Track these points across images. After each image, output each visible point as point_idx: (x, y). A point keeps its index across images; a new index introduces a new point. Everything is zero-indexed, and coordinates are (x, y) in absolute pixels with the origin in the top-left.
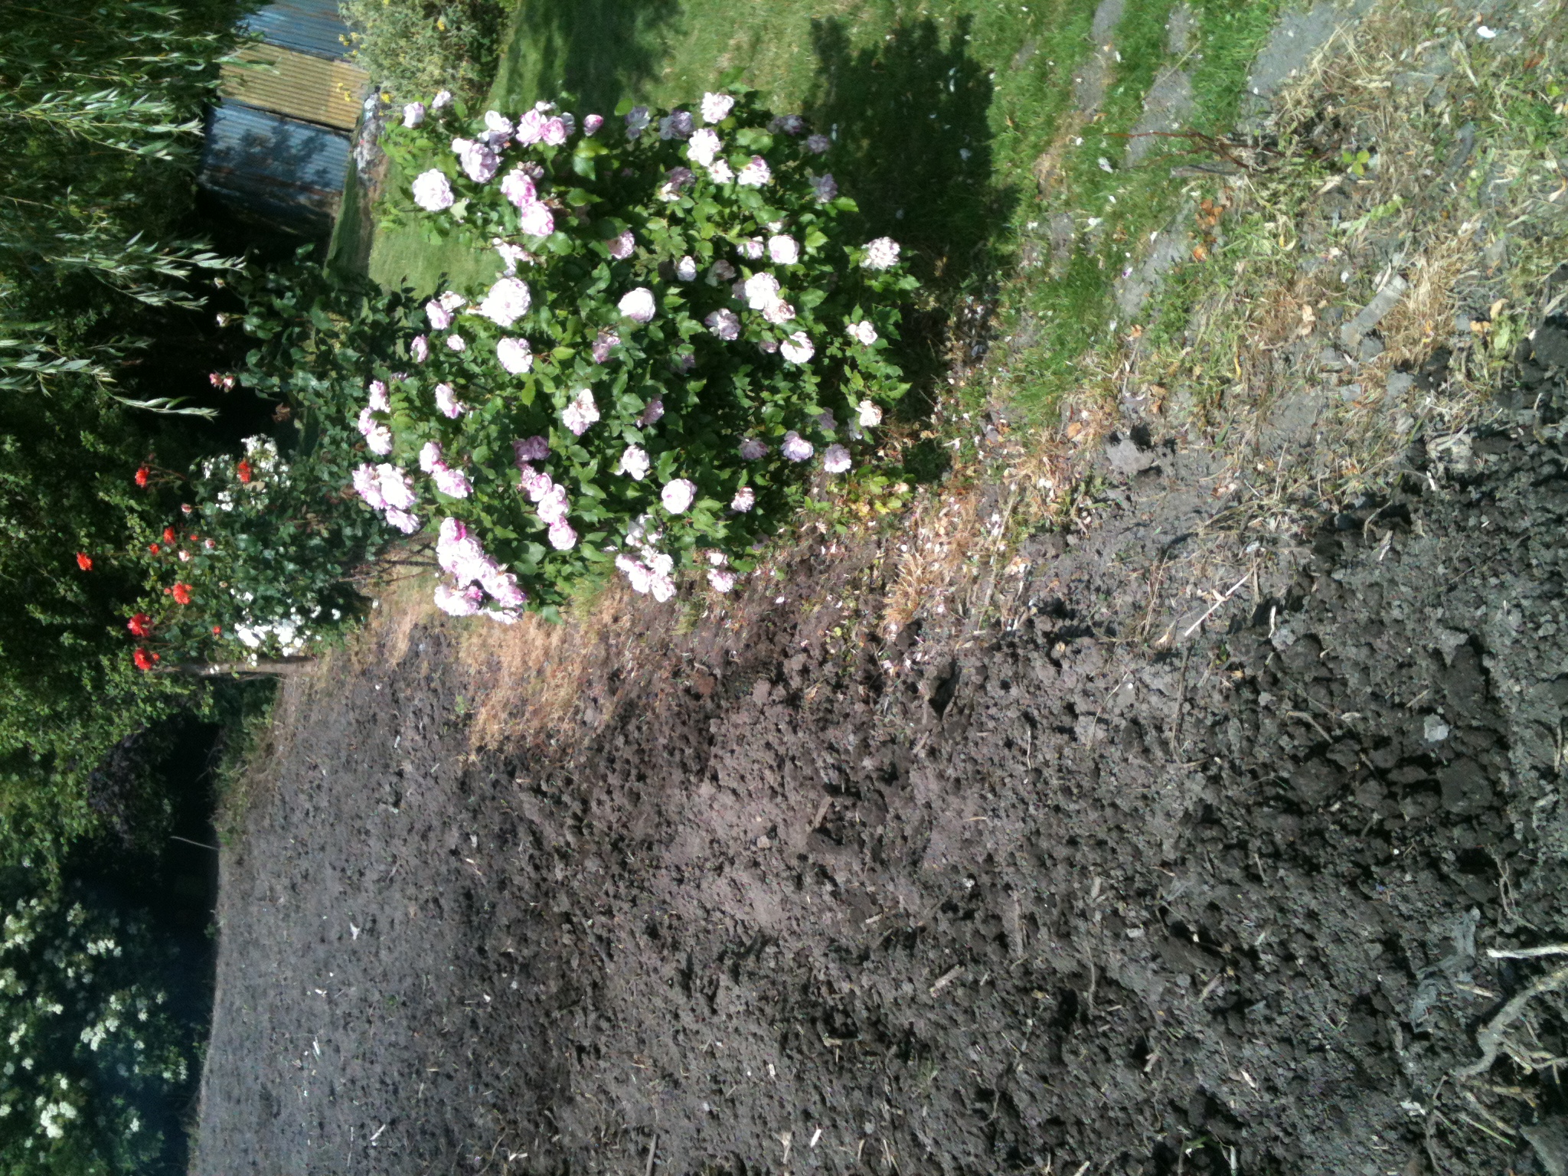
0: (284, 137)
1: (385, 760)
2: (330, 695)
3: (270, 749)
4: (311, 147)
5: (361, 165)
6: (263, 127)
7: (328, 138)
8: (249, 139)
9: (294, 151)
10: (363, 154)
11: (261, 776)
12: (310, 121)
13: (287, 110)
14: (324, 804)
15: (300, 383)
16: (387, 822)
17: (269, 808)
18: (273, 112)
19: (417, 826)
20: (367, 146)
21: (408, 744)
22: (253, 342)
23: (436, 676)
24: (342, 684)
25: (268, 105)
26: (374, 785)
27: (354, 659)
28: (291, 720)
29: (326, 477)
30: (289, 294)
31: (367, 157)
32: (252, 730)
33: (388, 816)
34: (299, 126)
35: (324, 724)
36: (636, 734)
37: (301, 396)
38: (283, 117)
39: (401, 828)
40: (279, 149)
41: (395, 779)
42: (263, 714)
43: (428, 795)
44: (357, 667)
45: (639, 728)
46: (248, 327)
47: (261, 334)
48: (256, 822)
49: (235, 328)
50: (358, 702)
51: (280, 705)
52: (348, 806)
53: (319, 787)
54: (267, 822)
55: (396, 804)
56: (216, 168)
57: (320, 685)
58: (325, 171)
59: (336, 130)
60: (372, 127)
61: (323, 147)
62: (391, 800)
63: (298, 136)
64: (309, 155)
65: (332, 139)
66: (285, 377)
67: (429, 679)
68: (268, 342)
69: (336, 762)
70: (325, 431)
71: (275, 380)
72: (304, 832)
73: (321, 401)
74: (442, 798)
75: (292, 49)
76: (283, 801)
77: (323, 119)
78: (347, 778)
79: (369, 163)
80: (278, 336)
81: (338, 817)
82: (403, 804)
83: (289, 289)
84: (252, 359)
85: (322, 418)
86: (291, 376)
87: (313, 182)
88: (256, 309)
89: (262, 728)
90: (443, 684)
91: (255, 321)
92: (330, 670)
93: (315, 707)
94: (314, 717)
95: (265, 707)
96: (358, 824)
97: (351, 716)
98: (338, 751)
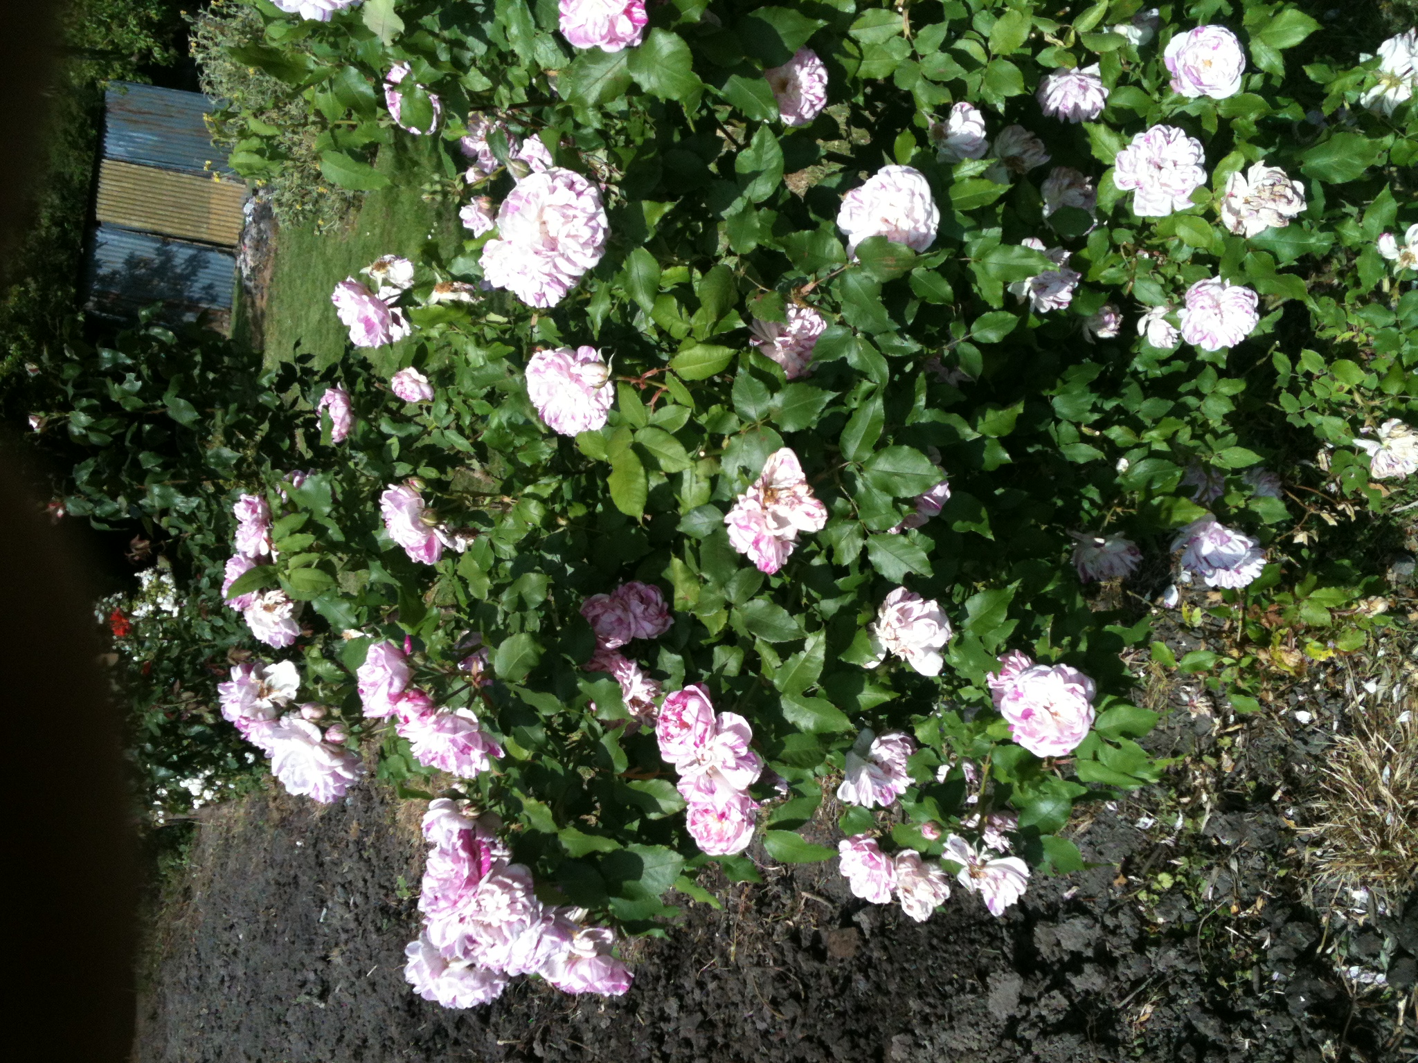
0: (168, 258)
1: (308, 934)
2: (247, 841)
3: (187, 893)
4: (195, 264)
5: (246, 272)
6: (146, 249)
7: (211, 255)
8: (132, 262)
9: (178, 271)
10: (247, 260)
11: (179, 923)
12: (193, 240)
13: (168, 230)
14: (240, 973)
15: (157, 503)
16: (310, 1016)
17: (186, 960)
18: (155, 233)
19: (348, 1036)
20: (249, 252)
21: (336, 922)
22: (82, 450)
23: (368, 840)
24: (259, 830)
25: (149, 226)
26: (296, 964)
27: (272, 805)
28: (209, 864)
29: (208, 635)
30: (131, 376)
31: (251, 263)
32: (171, 874)
33: (313, 1011)
34: (182, 246)
35: (242, 874)
36: (697, 995)
37: (164, 523)
38: (165, 238)
39: (328, 1028)
40: (164, 268)
41: (320, 966)
42: (180, 855)
43: (361, 997)
44: (276, 815)
45: (701, 985)
46: (76, 430)
47: (94, 438)
48: (173, 974)
49: (56, 432)
50: (278, 858)
51: (198, 845)
52: (267, 984)
53: (235, 953)
54: (182, 975)
55: (323, 996)
56: (102, 294)
57: (238, 829)
58: (211, 286)
59: (217, 246)
60: (254, 231)
61: (205, 264)
62: (316, 990)
63: (182, 255)
64: (194, 273)
65: (214, 256)
66: (135, 496)
67: (359, 843)
68: (107, 447)
69: (253, 927)
70: (200, 570)
71: (122, 501)
72: (219, 1000)
73: (191, 529)
74: (381, 1009)
75: (167, 169)
76: (198, 955)
77: (205, 237)
78: (266, 950)
79: (253, 270)
80: (120, 438)
81: (254, 994)
82: (330, 998)
83: (129, 369)
84: (82, 476)
85: (196, 551)
86: (142, 494)
87: (200, 300)
88: (84, 402)
89: (180, 871)
90: (378, 852)
91: (83, 418)
92: (247, 813)
93: (233, 854)
94: (232, 865)
95: (182, 848)
96: (278, 1008)
97: (271, 874)
98: (256, 912)
